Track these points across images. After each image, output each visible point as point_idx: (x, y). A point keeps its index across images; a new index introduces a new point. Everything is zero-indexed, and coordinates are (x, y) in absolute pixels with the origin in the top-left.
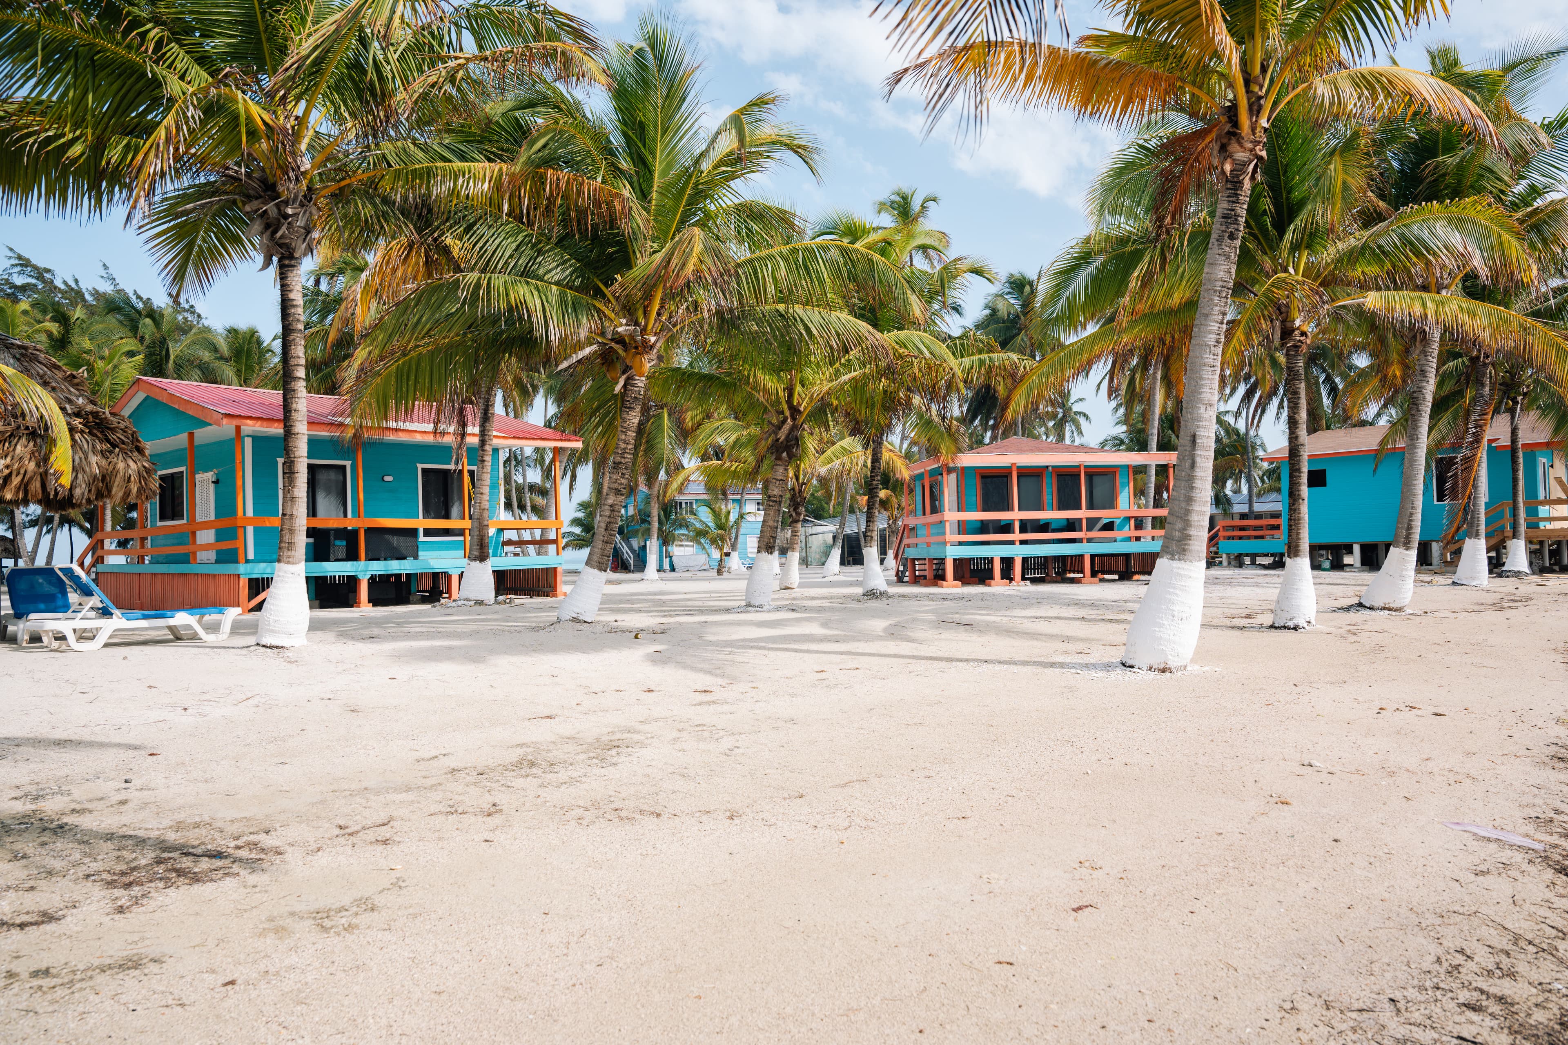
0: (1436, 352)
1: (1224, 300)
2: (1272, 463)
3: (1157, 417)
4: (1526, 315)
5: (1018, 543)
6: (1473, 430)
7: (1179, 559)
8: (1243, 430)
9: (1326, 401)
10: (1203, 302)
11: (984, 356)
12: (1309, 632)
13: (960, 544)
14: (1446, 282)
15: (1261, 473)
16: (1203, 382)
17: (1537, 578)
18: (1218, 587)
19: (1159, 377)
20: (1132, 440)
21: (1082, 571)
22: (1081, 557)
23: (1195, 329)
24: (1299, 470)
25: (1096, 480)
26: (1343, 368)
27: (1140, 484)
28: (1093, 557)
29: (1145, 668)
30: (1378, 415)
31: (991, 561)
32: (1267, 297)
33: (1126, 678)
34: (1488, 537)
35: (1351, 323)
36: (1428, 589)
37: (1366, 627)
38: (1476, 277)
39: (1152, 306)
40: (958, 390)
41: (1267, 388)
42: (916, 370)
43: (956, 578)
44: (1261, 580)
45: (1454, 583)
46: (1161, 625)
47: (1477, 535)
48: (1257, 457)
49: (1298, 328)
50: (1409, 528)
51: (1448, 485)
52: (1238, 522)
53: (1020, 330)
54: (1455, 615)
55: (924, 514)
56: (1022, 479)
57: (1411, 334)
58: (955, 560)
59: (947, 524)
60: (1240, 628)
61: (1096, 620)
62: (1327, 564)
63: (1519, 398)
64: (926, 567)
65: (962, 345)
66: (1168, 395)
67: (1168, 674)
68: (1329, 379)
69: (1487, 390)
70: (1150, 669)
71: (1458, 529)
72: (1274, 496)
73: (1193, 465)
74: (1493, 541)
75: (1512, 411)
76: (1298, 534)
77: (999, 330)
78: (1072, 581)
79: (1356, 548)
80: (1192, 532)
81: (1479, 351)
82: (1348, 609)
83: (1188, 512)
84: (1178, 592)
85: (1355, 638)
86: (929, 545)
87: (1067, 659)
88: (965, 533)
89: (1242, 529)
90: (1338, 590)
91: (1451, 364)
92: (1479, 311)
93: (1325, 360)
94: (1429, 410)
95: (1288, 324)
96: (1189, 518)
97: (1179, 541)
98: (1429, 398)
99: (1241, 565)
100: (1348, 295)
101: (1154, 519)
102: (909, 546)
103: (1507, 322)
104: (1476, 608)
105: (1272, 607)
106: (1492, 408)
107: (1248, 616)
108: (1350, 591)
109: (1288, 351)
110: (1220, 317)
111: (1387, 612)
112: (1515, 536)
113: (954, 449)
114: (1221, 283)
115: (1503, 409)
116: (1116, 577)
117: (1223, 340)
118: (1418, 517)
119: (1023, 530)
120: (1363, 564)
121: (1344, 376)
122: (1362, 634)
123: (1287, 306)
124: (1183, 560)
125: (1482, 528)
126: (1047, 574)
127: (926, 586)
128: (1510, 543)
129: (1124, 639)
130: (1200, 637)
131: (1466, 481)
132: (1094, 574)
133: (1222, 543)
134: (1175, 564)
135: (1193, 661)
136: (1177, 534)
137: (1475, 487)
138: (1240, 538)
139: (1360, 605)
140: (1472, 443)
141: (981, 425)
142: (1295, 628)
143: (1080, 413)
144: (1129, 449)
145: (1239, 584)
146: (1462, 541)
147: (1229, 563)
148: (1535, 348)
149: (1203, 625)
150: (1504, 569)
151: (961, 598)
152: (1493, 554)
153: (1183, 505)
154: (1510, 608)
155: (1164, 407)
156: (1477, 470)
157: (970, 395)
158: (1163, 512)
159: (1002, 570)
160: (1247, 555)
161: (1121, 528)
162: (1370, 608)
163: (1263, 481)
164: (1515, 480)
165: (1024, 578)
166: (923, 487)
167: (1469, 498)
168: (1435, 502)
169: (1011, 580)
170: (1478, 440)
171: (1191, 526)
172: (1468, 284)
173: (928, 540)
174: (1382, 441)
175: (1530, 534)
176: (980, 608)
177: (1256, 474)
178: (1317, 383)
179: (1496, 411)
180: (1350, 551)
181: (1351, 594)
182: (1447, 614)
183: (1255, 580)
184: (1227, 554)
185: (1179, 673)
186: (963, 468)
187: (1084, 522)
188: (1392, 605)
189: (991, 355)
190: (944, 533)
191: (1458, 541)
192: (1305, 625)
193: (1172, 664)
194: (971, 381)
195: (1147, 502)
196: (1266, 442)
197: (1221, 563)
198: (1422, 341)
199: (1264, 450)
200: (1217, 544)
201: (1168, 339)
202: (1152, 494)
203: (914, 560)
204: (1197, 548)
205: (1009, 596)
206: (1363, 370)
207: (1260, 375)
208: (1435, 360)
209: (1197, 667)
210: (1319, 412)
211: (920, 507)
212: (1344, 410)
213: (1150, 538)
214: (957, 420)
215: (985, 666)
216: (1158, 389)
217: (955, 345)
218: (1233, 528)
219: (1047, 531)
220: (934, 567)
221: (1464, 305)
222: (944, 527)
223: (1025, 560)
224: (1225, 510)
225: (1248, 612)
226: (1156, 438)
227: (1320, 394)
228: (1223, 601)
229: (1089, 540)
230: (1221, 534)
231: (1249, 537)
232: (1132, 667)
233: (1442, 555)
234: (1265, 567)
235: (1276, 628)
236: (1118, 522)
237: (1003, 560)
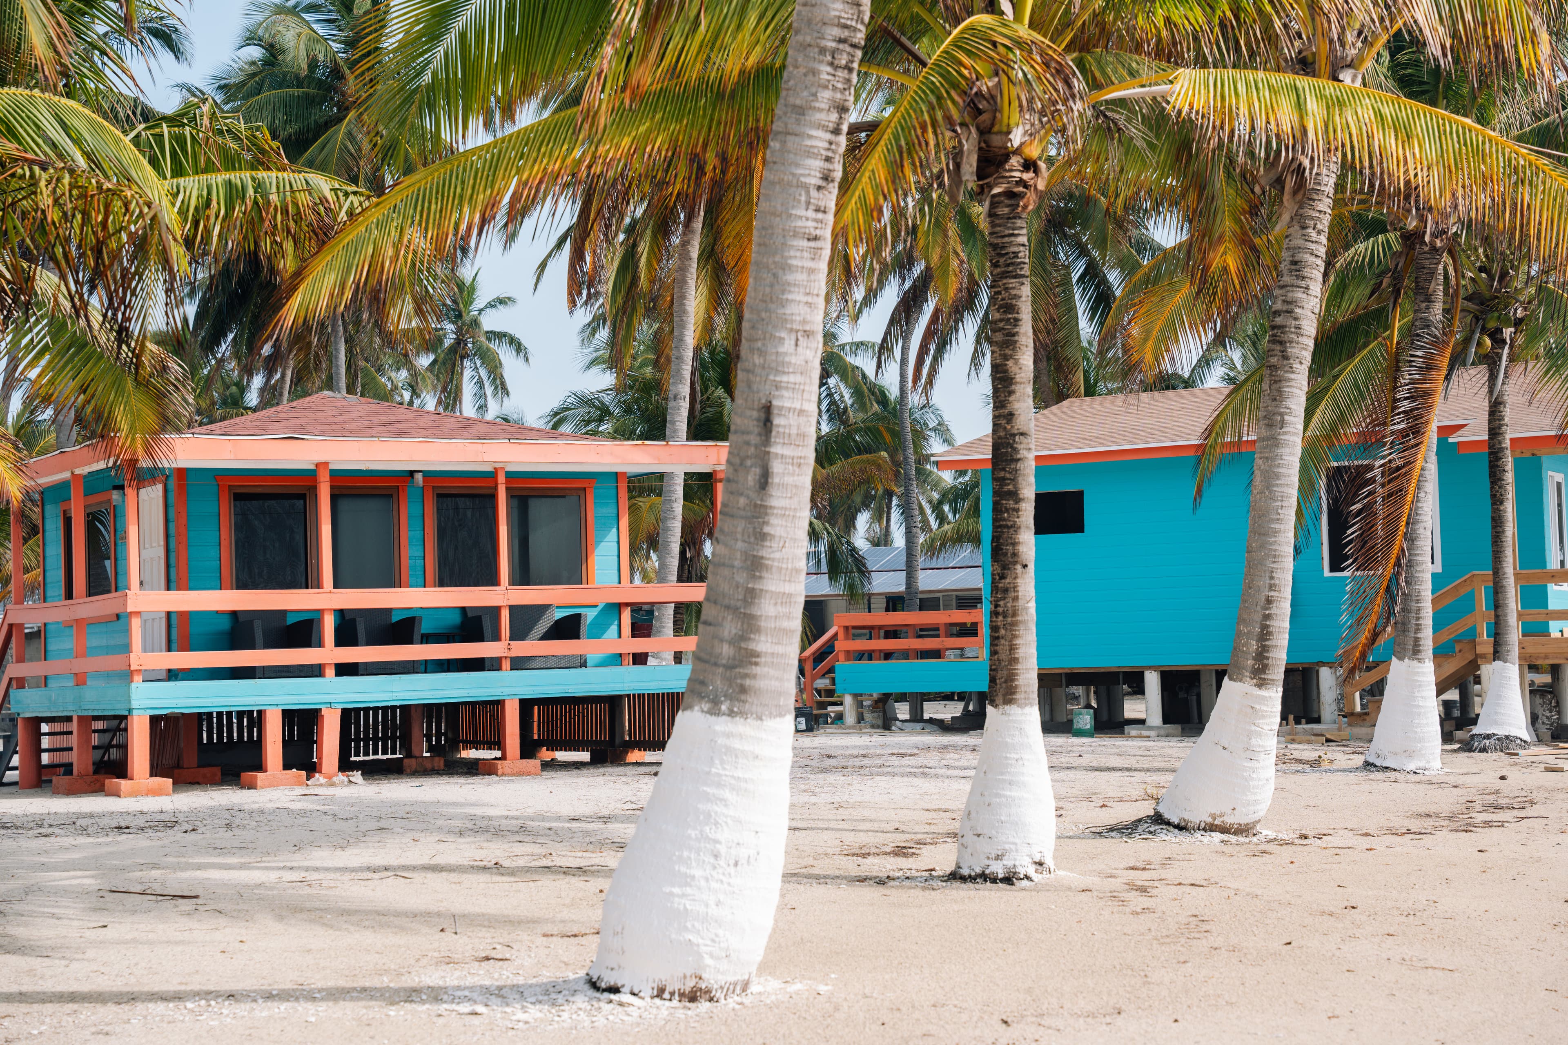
0: (1326, 220)
1: (842, 74)
2: (962, 473)
3: (689, 354)
4: (1519, 139)
5: (330, 672)
6: (1405, 405)
7: (731, 713)
8: (894, 392)
9: (1086, 328)
10: (793, 76)
11: (243, 177)
12: (1037, 889)
13: (172, 675)
14: (1352, 52)
15: (936, 496)
16: (790, 277)
17: (1546, 753)
18: (831, 778)
19: (695, 252)
20: (628, 411)
21: (497, 742)
22: (496, 706)
23: (774, 144)
24: (1014, 495)
25: (538, 509)
26: (1125, 247)
27: (647, 520)
28: (526, 705)
29: (647, 993)
30: (1205, 362)
31: (256, 719)
32: (945, 76)
33: (600, 1021)
34: (1440, 655)
35: (1139, 143)
36: (1312, 777)
37: (1170, 874)
38: (1419, 43)
39: (674, 72)
40: (166, 262)
41: (952, 292)
42: (45, 199)
43: (156, 770)
44: (932, 759)
45: (1368, 765)
46: (687, 880)
47: (1416, 652)
48: (927, 458)
49: (1018, 151)
50: (1265, 634)
51: (1352, 532)
52: (881, 618)
53: (344, 109)
54: (1366, 842)
55: (69, 595)
56: (344, 504)
57: (1273, 175)
58: (155, 720)
59: (136, 623)
60: (881, 882)
61: (528, 870)
62: (1085, 720)
63: (1508, 332)
64: (73, 741)
65: (180, 140)
66: (716, 298)
67: (704, 1006)
68: (1093, 274)
69: (1437, 311)
70: (660, 993)
71: (1375, 636)
72: (965, 553)
73: (764, 481)
74: (1451, 667)
75: (1491, 361)
76: (1012, 648)
77: (286, 105)
78: (473, 769)
79: (1152, 681)
80: (763, 644)
81: (1422, 220)
82: (1128, 829)
83: (751, 595)
84: (727, 794)
85: (1144, 902)
86: (80, 680)
87: (450, 978)
88: (186, 646)
89: (892, 633)
90: (1109, 783)
91: (1361, 247)
92: (1419, 127)
93: (1085, 228)
94: (1307, 356)
95: (996, 140)
96: (756, 611)
97: (729, 667)
98: (1310, 327)
99: (887, 723)
100: (1132, 74)
101: (681, 608)
102: (21, 683)
103: (1479, 154)
104: (1415, 825)
105: (955, 826)
106: (1448, 355)
107: (900, 852)
108: (1134, 785)
109: (993, 205)
110: (834, 116)
111: (1217, 836)
112: (1497, 654)
113: (151, 419)
114: (836, 32)
115: (1471, 357)
116: (584, 756)
117: (838, 175)
118: (1283, 608)
119: (345, 637)
120: (1167, 719)
121: (1128, 267)
122: (1164, 892)
123: (991, 98)
124: (742, 714)
125: (1427, 636)
126: (409, 755)
127: (71, 792)
128: (1487, 670)
129: (595, 915)
130: (780, 908)
131: (1392, 522)
132: (528, 750)
133: (844, 668)
134: (721, 724)
135: (765, 968)
136: (726, 651)
137: (1411, 538)
138: (888, 655)
139: (1158, 819)
140: (1404, 434)
141: (236, 355)
142: (1008, 880)
143: (499, 336)
144: (623, 433)
145: (883, 770)
146: (1382, 663)
147: (860, 719)
148: (1535, 218)
149: (790, 877)
150: (1476, 730)
151: (170, 825)
152: (1453, 695)
153: (741, 578)
154: (1488, 824)
155: (708, 327)
156: (1416, 499)
157: (202, 275)
158: (695, 592)
159: (287, 744)
160: (902, 697)
161: (598, 630)
162: (1180, 828)
163: (941, 518)
164: (1497, 522)
165: (345, 765)
166: (68, 522)
167: (1398, 564)
168: (1327, 573)
169: (311, 768)
170: (1416, 429)
171: (758, 630)
172: (1402, 57)
173: (80, 666)
174: (1213, 425)
175: (1530, 650)
176: (221, 850)
177: (923, 499)
178: (1066, 282)
179: (1457, 360)
180: (1139, 690)
181: (1136, 792)
182: (1349, 839)
183: (919, 761)
184: (855, 696)
185: (732, 1002)
186: (182, 473)
187: (505, 615)
188: (1229, 820)
189: (261, 174)
190: (127, 648)
191: (1376, 665)
192: (1031, 871)
193: (712, 979)
194: (206, 239)
195: (663, 565)
196: (947, 418)
197: (840, 717)
198: (1295, 192)
199: (947, 441)
200: (831, 670)
201: (711, 159)
202: (675, 547)
203: (36, 722)
204: (774, 684)
205: (304, 813)
206: (1167, 255)
207: (935, 259)
208: (1323, 239)
209: (774, 984)
210: (1069, 352)
211: (56, 575)
212: (1126, 350)
213: (670, 657)
214: (161, 339)
215: (228, 1008)
216: (692, 283)
217: (159, 137)
218: (871, 631)
219: (409, 641)
220: (95, 739)
221: (1386, 111)
222: (128, 631)
223: (348, 716)
224: (851, 587)
225: (900, 839)
226: (685, 405)
227: (1072, 309)
228: (843, 813)
229: (519, 663)
230: (841, 645)
231: (906, 655)
232: (614, 990)
233: (1343, 699)
234: (943, 727)
235: (964, 879)
236: (590, 615)
237: (289, 716)
